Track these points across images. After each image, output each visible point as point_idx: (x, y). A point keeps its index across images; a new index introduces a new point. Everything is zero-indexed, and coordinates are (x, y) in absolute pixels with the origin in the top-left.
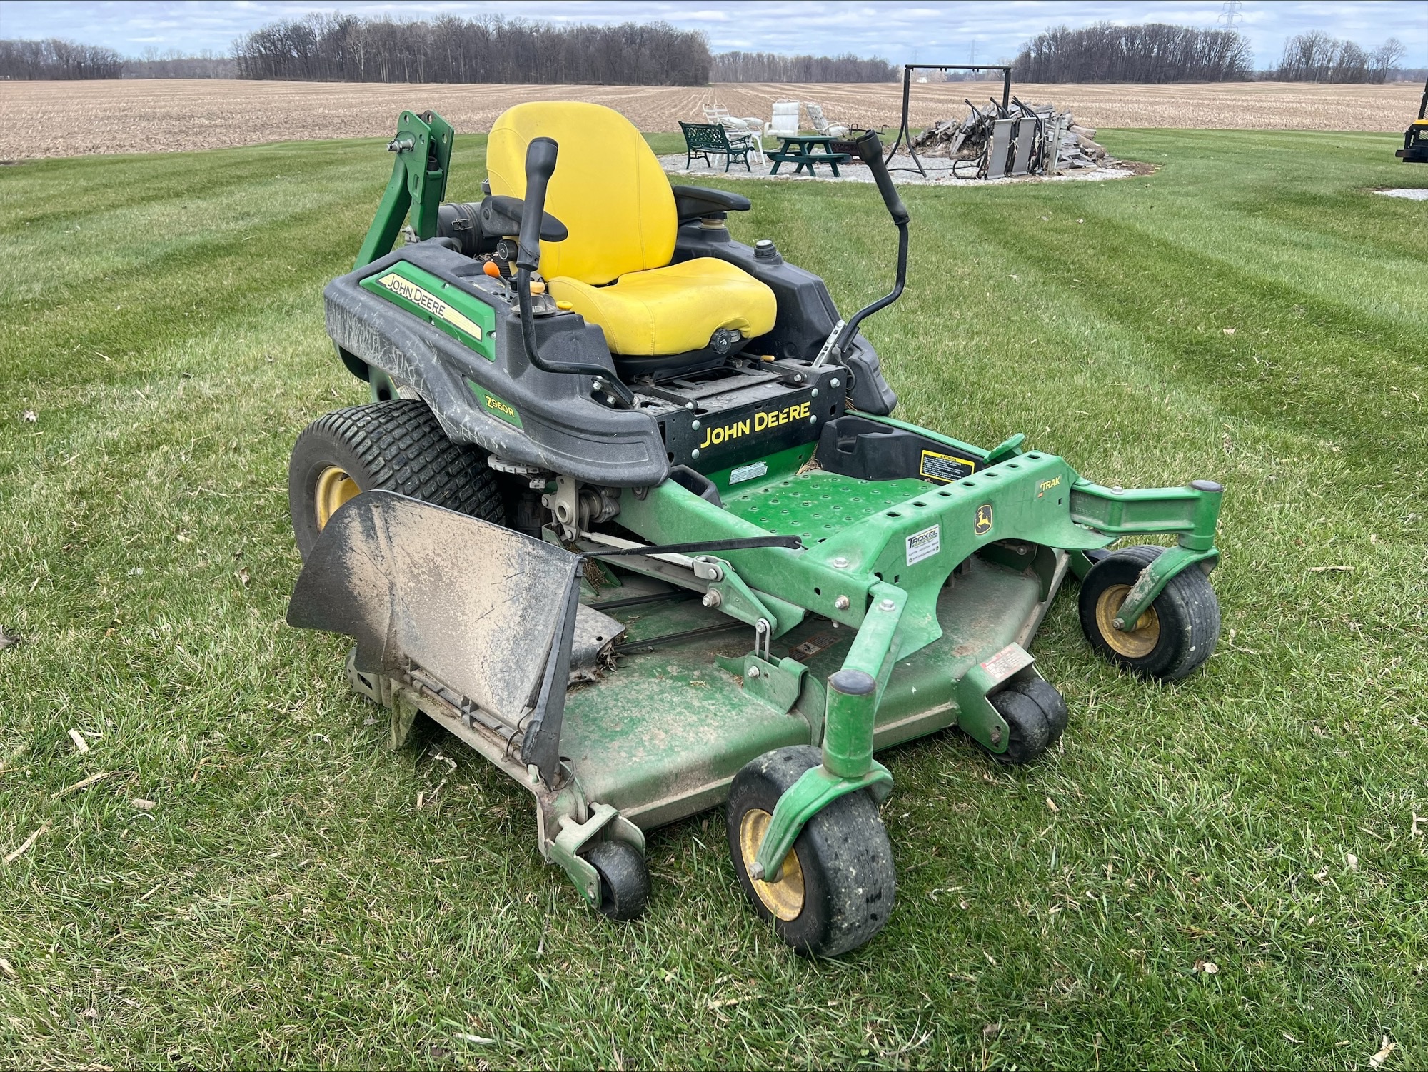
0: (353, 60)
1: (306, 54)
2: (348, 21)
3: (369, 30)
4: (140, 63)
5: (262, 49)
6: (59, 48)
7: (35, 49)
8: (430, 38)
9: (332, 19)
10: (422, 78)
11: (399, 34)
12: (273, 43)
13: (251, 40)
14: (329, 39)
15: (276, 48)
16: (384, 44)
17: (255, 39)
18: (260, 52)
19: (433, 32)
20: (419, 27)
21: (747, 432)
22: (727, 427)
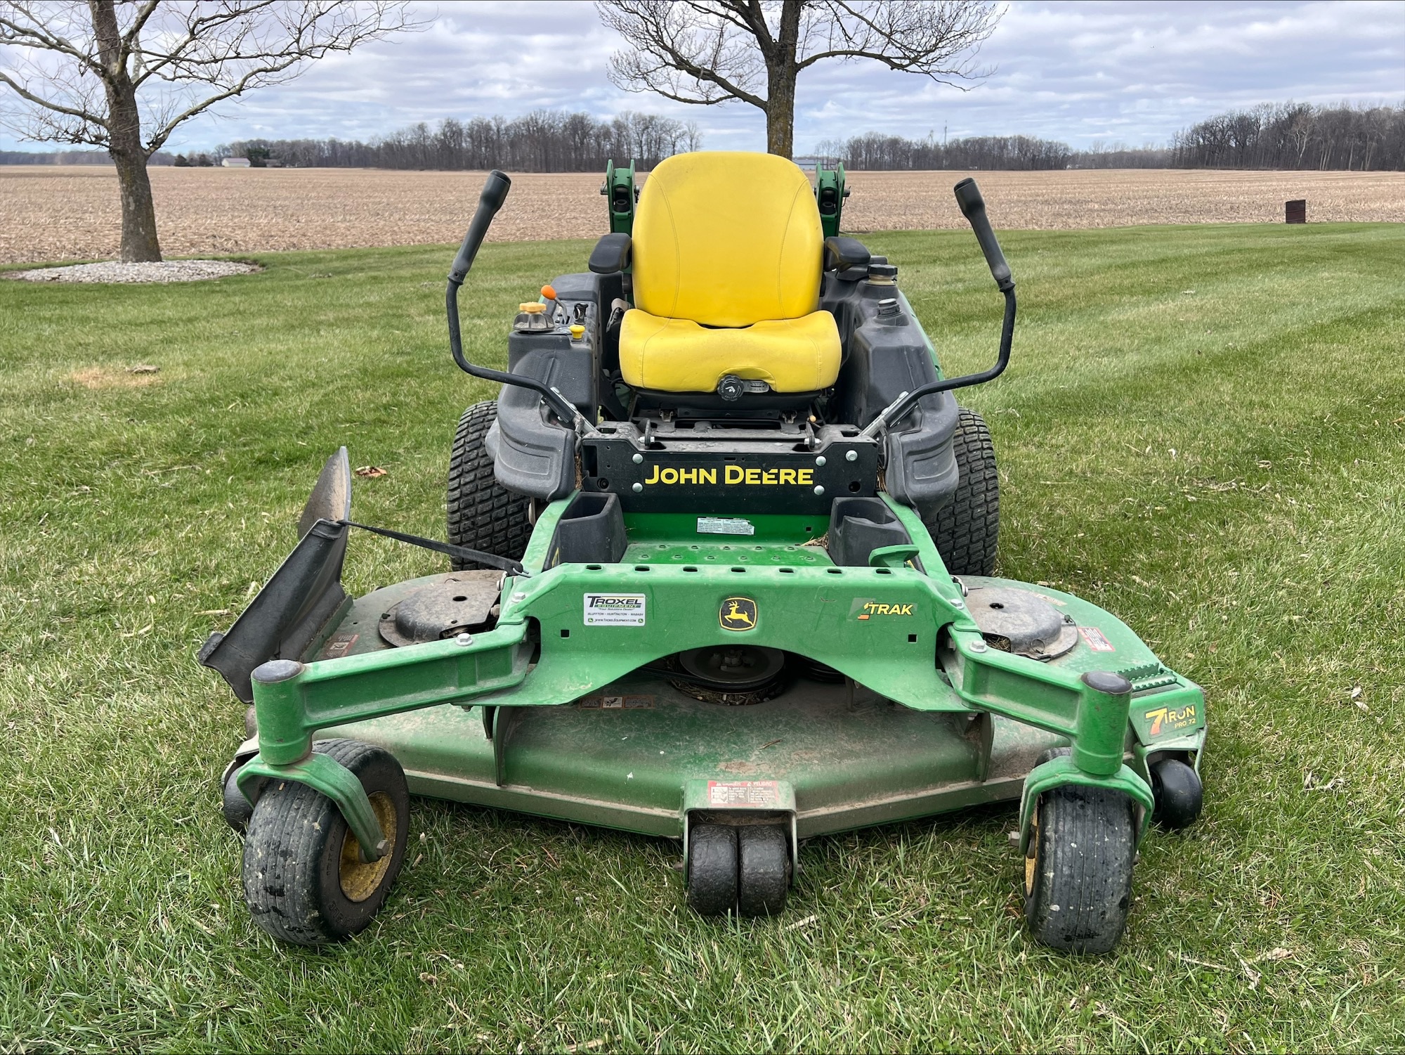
0: (1294, 148)
1: (1244, 144)
2: (1300, 110)
3: (1320, 118)
4: (1086, 155)
5: (1201, 141)
6: (1022, 143)
7: (1002, 144)
8: (1389, 125)
9: (1282, 108)
10: (1367, 165)
11: (1353, 121)
12: (1214, 134)
13: (1193, 131)
14: (1273, 128)
15: (1215, 138)
16: (1334, 131)
17: (1196, 131)
18: (1199, 142)
19: (1395, 118)
20: (1379, 112)
21: (713, 480)
22: (682, 471)
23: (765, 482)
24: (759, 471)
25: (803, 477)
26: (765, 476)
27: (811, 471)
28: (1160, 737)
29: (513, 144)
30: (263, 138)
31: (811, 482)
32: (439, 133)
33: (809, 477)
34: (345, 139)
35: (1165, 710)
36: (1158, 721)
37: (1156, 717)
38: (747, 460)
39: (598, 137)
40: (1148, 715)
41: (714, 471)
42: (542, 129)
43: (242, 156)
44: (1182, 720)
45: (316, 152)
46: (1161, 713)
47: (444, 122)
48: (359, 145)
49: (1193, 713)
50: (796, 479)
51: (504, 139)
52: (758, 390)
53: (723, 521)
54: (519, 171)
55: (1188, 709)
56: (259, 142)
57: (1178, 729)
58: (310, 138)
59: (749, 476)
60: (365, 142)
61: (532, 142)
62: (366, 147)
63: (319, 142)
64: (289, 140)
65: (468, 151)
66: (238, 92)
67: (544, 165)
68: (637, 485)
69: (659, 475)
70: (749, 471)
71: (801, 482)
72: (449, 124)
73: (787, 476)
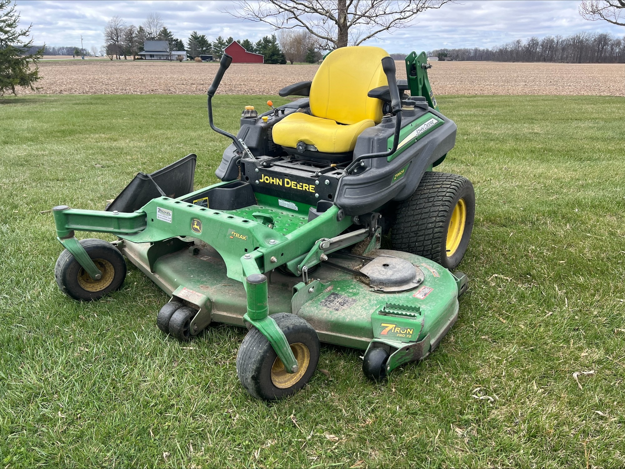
21: (281, 184)
22: (271, 178)
23: (298, 188)
24: (296, 183)
25: (310, 188)
26: (298, 185)
27: (314, 186)
28: (385, 337)
29: (563, 49)
30: (446, 48)
31: (314, 191)
32: (526, 44)
33: (313, 189)
34: (481, 48)
35: (394, 326)
36: (388, 329)
37: (387, 327)
38: (293, 178)
39: (612, 45)
40: (383, 325)
41: (281, 180)
42: (582, 41)
43: (436, 56)
44: (402, 334)
45: (467, 54)
46: (391, 326)
47: (530, 38)
48: (487, 51)
49: (411, 333)
50: (309, 189)
51: (559, 47)
52: (312, 150)
53: (286, 202)
54: (564, 62)
55: (409, 330)
56: (444, 50)
57: (398, 337)
58: (466, 48)
59: (292, 184)
60: (490, 49)
61: (575, 48)
62: (491, 51)
63: (470, 50)
64: (457, 49)
65: (539, 52)
66: (388, 29)
67: (578, 59)
68: (257, 181)
69: (264, 179)
70: (293, 182)
71: (311, 191)
72: (533, 40)
73: (306, 187)
